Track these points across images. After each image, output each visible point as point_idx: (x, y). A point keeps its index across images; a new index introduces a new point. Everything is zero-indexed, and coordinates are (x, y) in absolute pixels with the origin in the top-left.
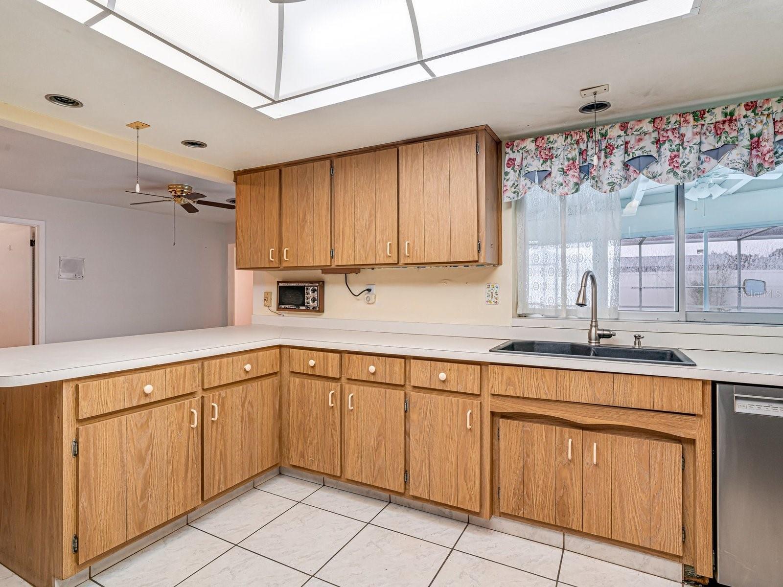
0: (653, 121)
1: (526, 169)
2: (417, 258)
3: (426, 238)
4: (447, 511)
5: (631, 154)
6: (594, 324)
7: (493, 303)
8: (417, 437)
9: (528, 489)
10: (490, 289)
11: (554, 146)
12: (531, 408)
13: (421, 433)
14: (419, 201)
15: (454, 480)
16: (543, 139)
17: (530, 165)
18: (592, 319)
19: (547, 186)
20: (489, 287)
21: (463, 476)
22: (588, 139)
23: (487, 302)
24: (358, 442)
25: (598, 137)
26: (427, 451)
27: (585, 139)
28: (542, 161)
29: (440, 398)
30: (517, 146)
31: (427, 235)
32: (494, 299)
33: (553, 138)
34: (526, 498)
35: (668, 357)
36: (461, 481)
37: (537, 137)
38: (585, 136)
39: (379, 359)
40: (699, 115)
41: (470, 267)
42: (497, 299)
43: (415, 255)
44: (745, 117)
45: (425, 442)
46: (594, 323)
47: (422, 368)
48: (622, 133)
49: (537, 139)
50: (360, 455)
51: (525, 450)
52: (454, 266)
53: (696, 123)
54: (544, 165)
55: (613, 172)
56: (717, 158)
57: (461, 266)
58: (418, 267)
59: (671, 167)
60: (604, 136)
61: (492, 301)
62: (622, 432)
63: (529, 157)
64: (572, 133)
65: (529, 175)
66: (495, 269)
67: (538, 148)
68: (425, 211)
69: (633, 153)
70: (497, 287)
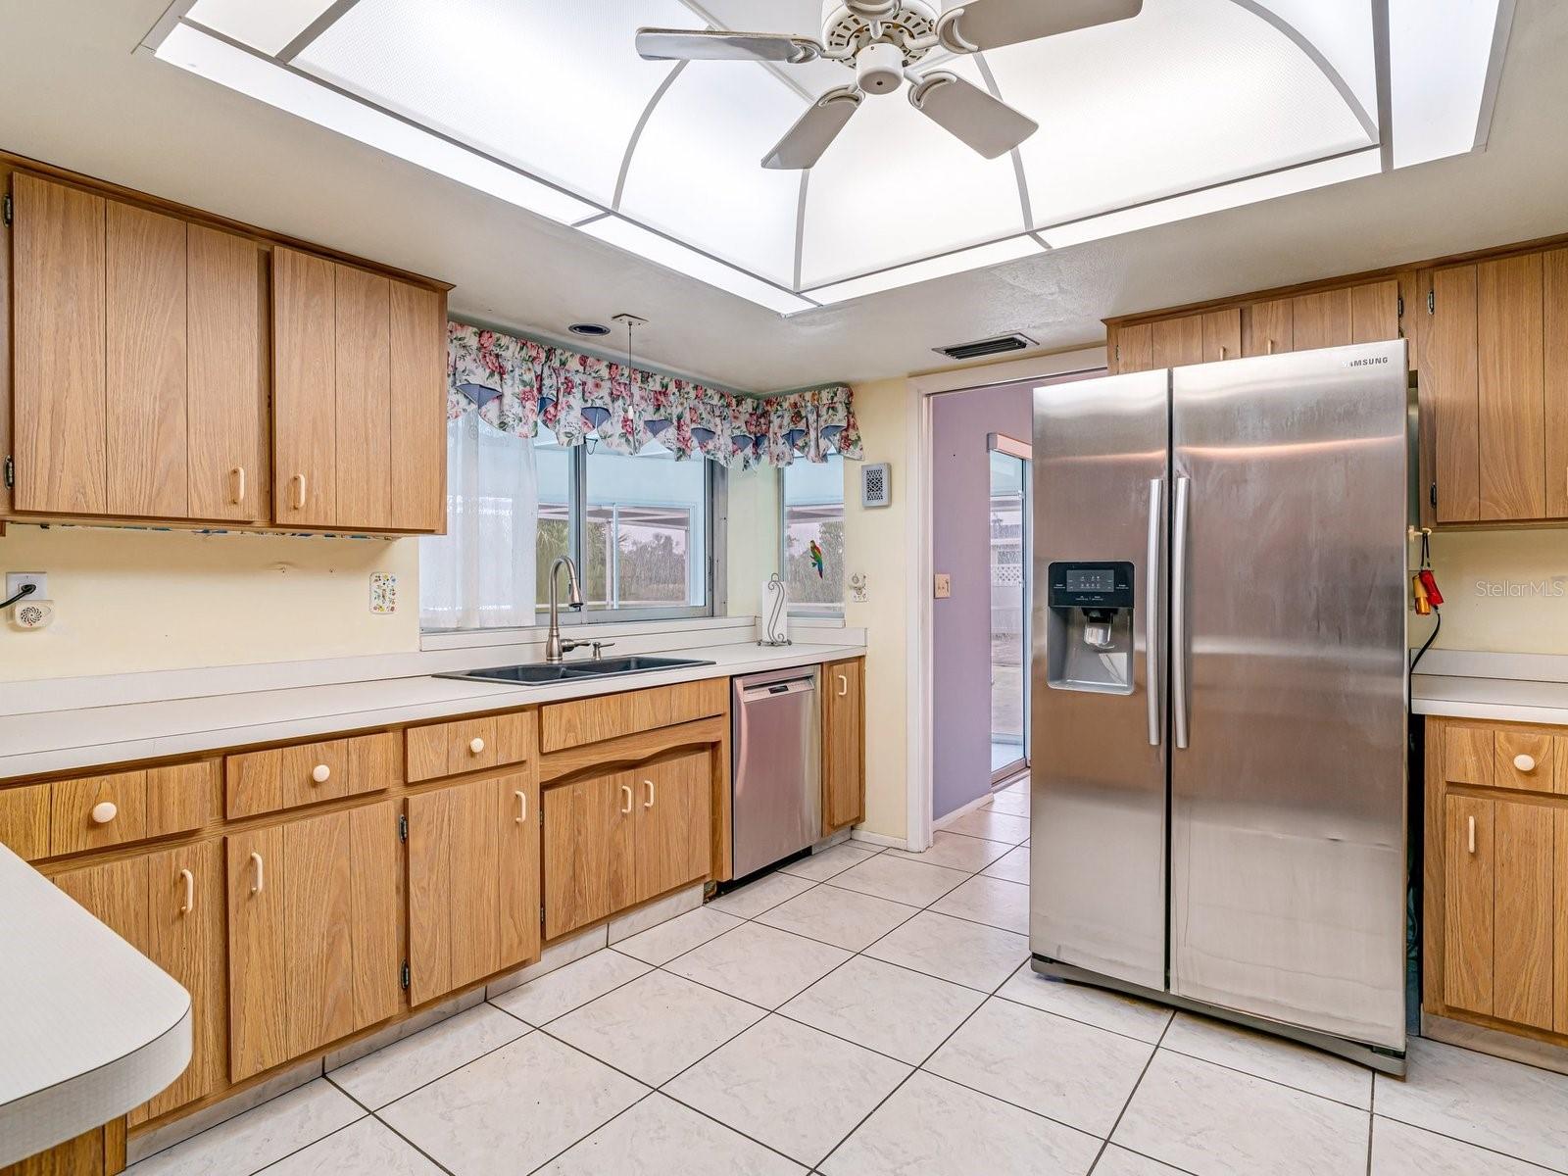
0: (610, 366)
1: (464, 378)
2: (317, 513)
3: (340, 474)
4: (447, 1006)
5: (590, 401)
6: (555, 633)
7: (386, 611)
8: (424, 883)
9: (580, 883)
10: (381, 583)
11: (503, 353)
12: (590, 758)
13: (431, 870)
14: (325, 389)
15: (493, 926)
16: (491, 337)
17: (471, 371)
18: (552, 626)
19: (489, 415)
20: (379, 579)
21: (508, 911)
22: (546, 362)
23: (375, 608)
24: (272, 969)
25: (557, 364)
26: (444, 900)
27: (543, 360)
28: (488, 371)
29: (465, 788)
30: (451, 332)
31: (341, 466)
32: (388, 604)
33: (505, 340)
34: (578, 895)
35: (633, 665)
36: (506, 920)
37: (483, 330)
38: (543, 356)
39: (332, 747)
40: (646, 377)
41: (338, 538)
42: (394, 603)
43: (314, 507)
44: (674, 394)
45: (440, 885)
46: (555, 631)
47: (432, 741)
48: (581, 369)
49: (482, 332)
50: (281, 996)
51: (576, 826)
52: (302, 535)
53: (643, 386)
54: (491, 381)
55: (570, 419)
56: (655, 433)
57: (319, 536)
58: (206, 532)
59: (624, 431)
60: (563, 364)
61: (385, 606)
62: (664, 757)
63: (468, 358)
64: (529, 344)
65: (465, 389)
66: (388, 545)
67: (482, 347)
68: (339, 416)
69: (593, 400)
70: (394, 580)
